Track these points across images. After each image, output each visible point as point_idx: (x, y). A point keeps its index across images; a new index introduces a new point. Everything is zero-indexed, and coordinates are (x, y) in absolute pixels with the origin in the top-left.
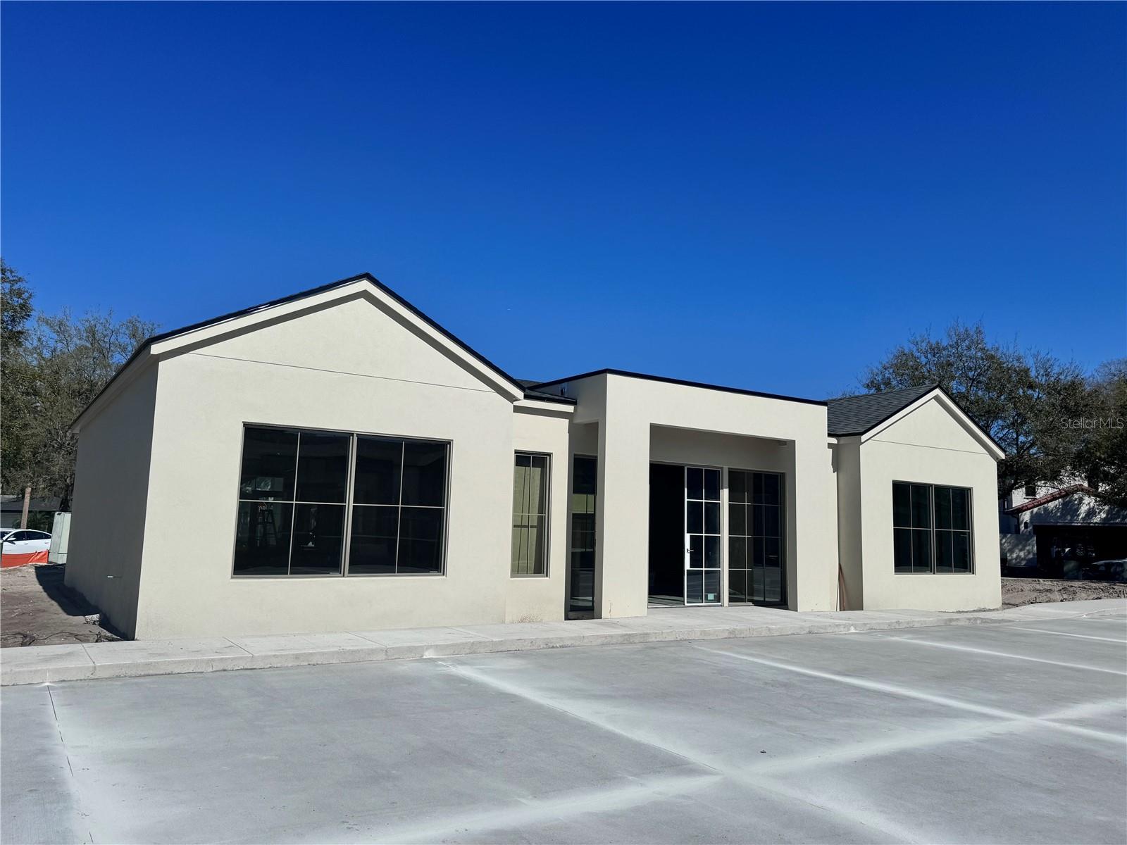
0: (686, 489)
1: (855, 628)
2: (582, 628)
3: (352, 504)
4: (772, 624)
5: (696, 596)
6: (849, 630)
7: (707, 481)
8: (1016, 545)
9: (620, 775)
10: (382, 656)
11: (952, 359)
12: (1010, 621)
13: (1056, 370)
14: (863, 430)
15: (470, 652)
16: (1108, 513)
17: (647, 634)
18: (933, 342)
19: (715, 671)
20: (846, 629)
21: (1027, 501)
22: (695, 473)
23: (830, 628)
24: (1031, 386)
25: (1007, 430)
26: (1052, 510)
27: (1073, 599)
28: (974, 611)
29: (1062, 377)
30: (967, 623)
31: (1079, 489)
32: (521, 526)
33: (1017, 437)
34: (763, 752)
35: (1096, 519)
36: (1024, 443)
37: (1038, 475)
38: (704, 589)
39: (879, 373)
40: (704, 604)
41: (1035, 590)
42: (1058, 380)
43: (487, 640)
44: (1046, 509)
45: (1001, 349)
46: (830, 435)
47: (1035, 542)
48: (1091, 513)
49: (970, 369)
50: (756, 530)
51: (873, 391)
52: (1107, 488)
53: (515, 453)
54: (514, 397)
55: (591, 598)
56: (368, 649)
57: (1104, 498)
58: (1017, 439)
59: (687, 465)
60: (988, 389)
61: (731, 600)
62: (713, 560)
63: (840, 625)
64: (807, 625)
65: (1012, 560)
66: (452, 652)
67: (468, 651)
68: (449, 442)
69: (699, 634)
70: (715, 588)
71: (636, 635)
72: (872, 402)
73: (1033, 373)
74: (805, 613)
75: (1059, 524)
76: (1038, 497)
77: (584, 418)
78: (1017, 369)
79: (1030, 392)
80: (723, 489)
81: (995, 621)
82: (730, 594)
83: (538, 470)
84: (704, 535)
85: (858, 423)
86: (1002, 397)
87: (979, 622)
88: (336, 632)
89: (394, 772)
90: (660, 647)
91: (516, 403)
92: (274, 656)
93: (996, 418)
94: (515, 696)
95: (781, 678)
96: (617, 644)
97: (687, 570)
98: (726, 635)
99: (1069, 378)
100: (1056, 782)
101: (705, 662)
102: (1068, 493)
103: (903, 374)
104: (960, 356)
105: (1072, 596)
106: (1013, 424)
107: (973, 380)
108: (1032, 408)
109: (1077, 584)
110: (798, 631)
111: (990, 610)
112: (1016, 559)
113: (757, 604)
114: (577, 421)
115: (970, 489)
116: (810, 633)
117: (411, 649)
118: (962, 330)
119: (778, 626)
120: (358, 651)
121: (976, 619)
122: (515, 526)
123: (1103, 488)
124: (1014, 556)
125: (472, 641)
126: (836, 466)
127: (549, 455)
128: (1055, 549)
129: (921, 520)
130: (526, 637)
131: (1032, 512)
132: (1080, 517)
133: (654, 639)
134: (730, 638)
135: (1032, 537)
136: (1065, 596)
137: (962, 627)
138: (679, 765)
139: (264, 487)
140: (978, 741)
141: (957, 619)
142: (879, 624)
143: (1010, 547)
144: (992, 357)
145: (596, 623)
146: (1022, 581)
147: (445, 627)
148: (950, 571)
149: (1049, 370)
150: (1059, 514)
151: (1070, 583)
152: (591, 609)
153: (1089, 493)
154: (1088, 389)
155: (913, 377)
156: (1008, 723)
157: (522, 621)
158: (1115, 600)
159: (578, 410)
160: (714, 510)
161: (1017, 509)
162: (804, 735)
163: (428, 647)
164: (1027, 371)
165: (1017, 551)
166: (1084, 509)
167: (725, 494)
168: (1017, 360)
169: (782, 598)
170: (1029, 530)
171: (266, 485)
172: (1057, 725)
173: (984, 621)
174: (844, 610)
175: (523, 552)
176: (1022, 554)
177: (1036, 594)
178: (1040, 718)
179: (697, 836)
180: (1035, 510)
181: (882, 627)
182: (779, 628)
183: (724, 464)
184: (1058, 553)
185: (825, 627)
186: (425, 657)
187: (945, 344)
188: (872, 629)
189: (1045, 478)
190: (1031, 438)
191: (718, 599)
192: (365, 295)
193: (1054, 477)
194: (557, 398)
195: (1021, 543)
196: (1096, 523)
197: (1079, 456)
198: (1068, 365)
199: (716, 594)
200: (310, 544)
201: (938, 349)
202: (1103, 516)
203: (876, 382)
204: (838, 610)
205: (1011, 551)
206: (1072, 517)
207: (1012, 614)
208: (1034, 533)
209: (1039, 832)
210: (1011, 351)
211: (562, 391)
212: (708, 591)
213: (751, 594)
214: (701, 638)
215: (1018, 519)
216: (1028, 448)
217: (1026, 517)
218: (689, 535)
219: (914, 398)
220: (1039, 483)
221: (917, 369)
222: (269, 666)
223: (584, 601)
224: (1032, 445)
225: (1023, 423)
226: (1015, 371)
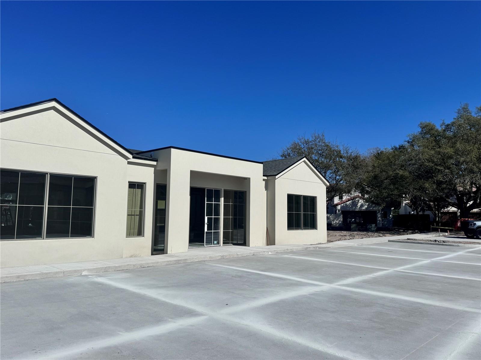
0: (206, 198)
1: (271, 253)
2: (159, 258)
3: (47, 206)
4: (239, 252)
5: (209, 242)
6: (269, 253)
7: (215, 194)
8: (335, 218)
9: (165, 319)
10: (62, 275)
11: (313, 146)
12: (329, 248)
13: (350, 151)
14: (277, 174)
15: (105, 271)
16: (368, 205)
17: (186, 259)
18: (306, 139)
19: (213, 273)
20: (268, 253)
21: (339, 201)
22: (210, 191)
23: (261, 253)
24: (341, 157)
25: (332, 174)
26: (348, 205)
27: (353, 239)
28: (317, 244)
29: (352, 154)
30: (313, 249)
31: (358, 197)
32: (132, 215)
33: (336, 177)
34: (227, 305)
35: (364, 208)
36: (338, 179)
37: (343, 191)
38: (213, 239)
39: (286, 151)
40: (212, 245)
41: (341, 235)
42: (351, 155)
43: (113, 266)
44: (346, 204)
45: (331, 143)
46: (264, 176)
47: (342, 217)
48: (362, 206)
49: (320, 150)
50: (235, 214)
51: (284, 158)
52: (368, 196)
53: (129, 182)
54: (128, 157)
55: (163, 245)
56: (55, 272)
57: (366, 200)
58: (336, 178)
59: (206, 188)
60: (325, 158)
61: (224, 243)
62: (217, 227)
63: (265, 251)
64: (253, 252)
65: (334, 224)
66: (96, 271)
67: (103, 271)
68: (96, 178)
69: (208, 258)
70: (217, 238)
71: (181, 260)
72: (281, 163)
73: (342, 152)
74: (253, 247)
75: (351, 210)
76: (343, 200)
77: (161, 167)
78: (337, 150)
79: (341, 159)
80: (221, 198)
81: (323, 248)
82: (223, 241)
83: (140, 190)
84: (213, 217)
85: (275, 171)
86: (331, 161)
87: (317, 248)
88: (39, 265)
89: (61, 326)
90: (192, 264)
91: (128, 160)
92: (6, 277)
93: (328, 169)
94: (123, 289)
95: (239, 274)
96: (173, 264)
97: (206, 232)
98: (220, 258)
99: (355, 154)
100: (335, 308)
101: (209, 269)
102: (354, 198)
103: (295, 152)
104: (316, 145)
105: (353, 237)
106: (334, 172)
107: (321, 154)
108: (341, 165)
109: (355, 233)
110: (249, 255)
111: (323, 244)
112: (335, 224)
113: (234, 244)
114: (158, 168)
115: (316, 197)
116: (253, 255)
117: (75, 271)
118: (317, 135)
119: (241, 253)
120: (50, 273)
121: (316, 247)
122: (128, 215)
123: (366, 196)
124: (334, 222)
125: (105, 266)
126: (267, 188)
127: (145, 183)
128: (349, 220)
129: (298, 209)
130: (131, 263)
131: (341, 206)
132: (358, 207)
133: (189, 261)
134: (221, 259)
135: (341, 215)
136: (351, 238)
137: (312, 251)
138: (191, 313)
139: (9, 198)
140: (309, 294)
141: (310, 248)
142: (280, 250)
143: (333, 219)
144: (328, 146)
145: (165, 256)
146: (336, 232)
147: (94, 261)
148: (308, 229)
149: (348, 151)
150: (351, 206)
151: (353, 233)
152: (163, 250)
153: (361, 198)
154: (362, 158)
155: (298, 153)
156: (322, 287)
157: (131, 256)
158: (368, 238)
159: (158, 164)
160: (217, 207)
161: (336, 204)
162: (244, 296)
163: (84, 270)
164: (340, 151)
165: (335, 220)
166: (359, 204)
167: (222, 199)
168: (337, 147)
169: (244, 242)
170: (340, 212)
171: (10, 197)
172: (339, 287)
173: (320, 248)
174: (268, 245)
175: (132, 226)
176: (337, 222)
177: (341, 237)
178: (333, 284)
179: (194, 341)
180: (342, 205)
181: (281, 252)
182: (242, 254)
183: (222, 187)
184: (350, 221)
185: (259, 253)
186: (83, 274)
187: (310, 140)
188: (277, 252)
189: (345, 193)
190: (341, 177)
191: (218, 243)
192: (54, 108)
193: (349, 192)
194: (148, 158)
195: (337, 217)
196: (364, 209)
197: (358, 184)
198: (355, 149)
199: (218, 241)
200: (30, 225)
201: (308, 142)
202: (366, 207)
203: (285, 154)
204: (266, 245)
205: (333, 221)
206: (355, 207)
207: (331, 245)
208: (342, 214)
209: (326, 328)
210: (335, 143)
211: (151, 155)
212: (214, 240)
213: (232, 240)
214: (210, 259)
215: (336, 208)
216: (340, 181)
217: (339, 207)
218: (207, 217)
219: (296, 161)
220: (344, 194)
221: (300, 149)
222: (3, 282)
223: (160, 247)
224: (341, 180)
225: (338, 171)
226: (336, 151)
